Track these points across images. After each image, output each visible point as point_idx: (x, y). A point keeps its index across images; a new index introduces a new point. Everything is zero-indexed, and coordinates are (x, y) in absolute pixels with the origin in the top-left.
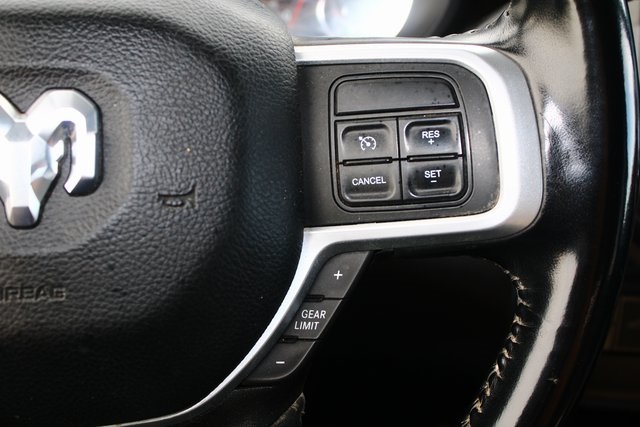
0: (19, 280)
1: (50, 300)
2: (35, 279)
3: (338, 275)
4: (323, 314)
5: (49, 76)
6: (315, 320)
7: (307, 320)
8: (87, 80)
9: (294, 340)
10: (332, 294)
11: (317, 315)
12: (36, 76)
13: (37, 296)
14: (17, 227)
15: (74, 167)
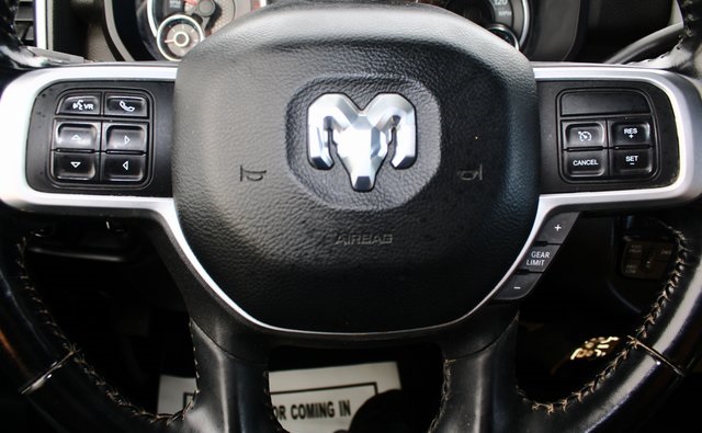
0: (360, 228)
1: (382, 243)
2: (371, 227)
3: (558, 228)
4: (548, 254)
5: (380, 84)
6: (541, 259)
7: (536, 259)
8: (407, 87)
9: (526, 272)
10: (554, 241)
11: (543, 255)
12: (371, 84)
13: (372, 239)
14: (359, 191)
15: (398, 149)
